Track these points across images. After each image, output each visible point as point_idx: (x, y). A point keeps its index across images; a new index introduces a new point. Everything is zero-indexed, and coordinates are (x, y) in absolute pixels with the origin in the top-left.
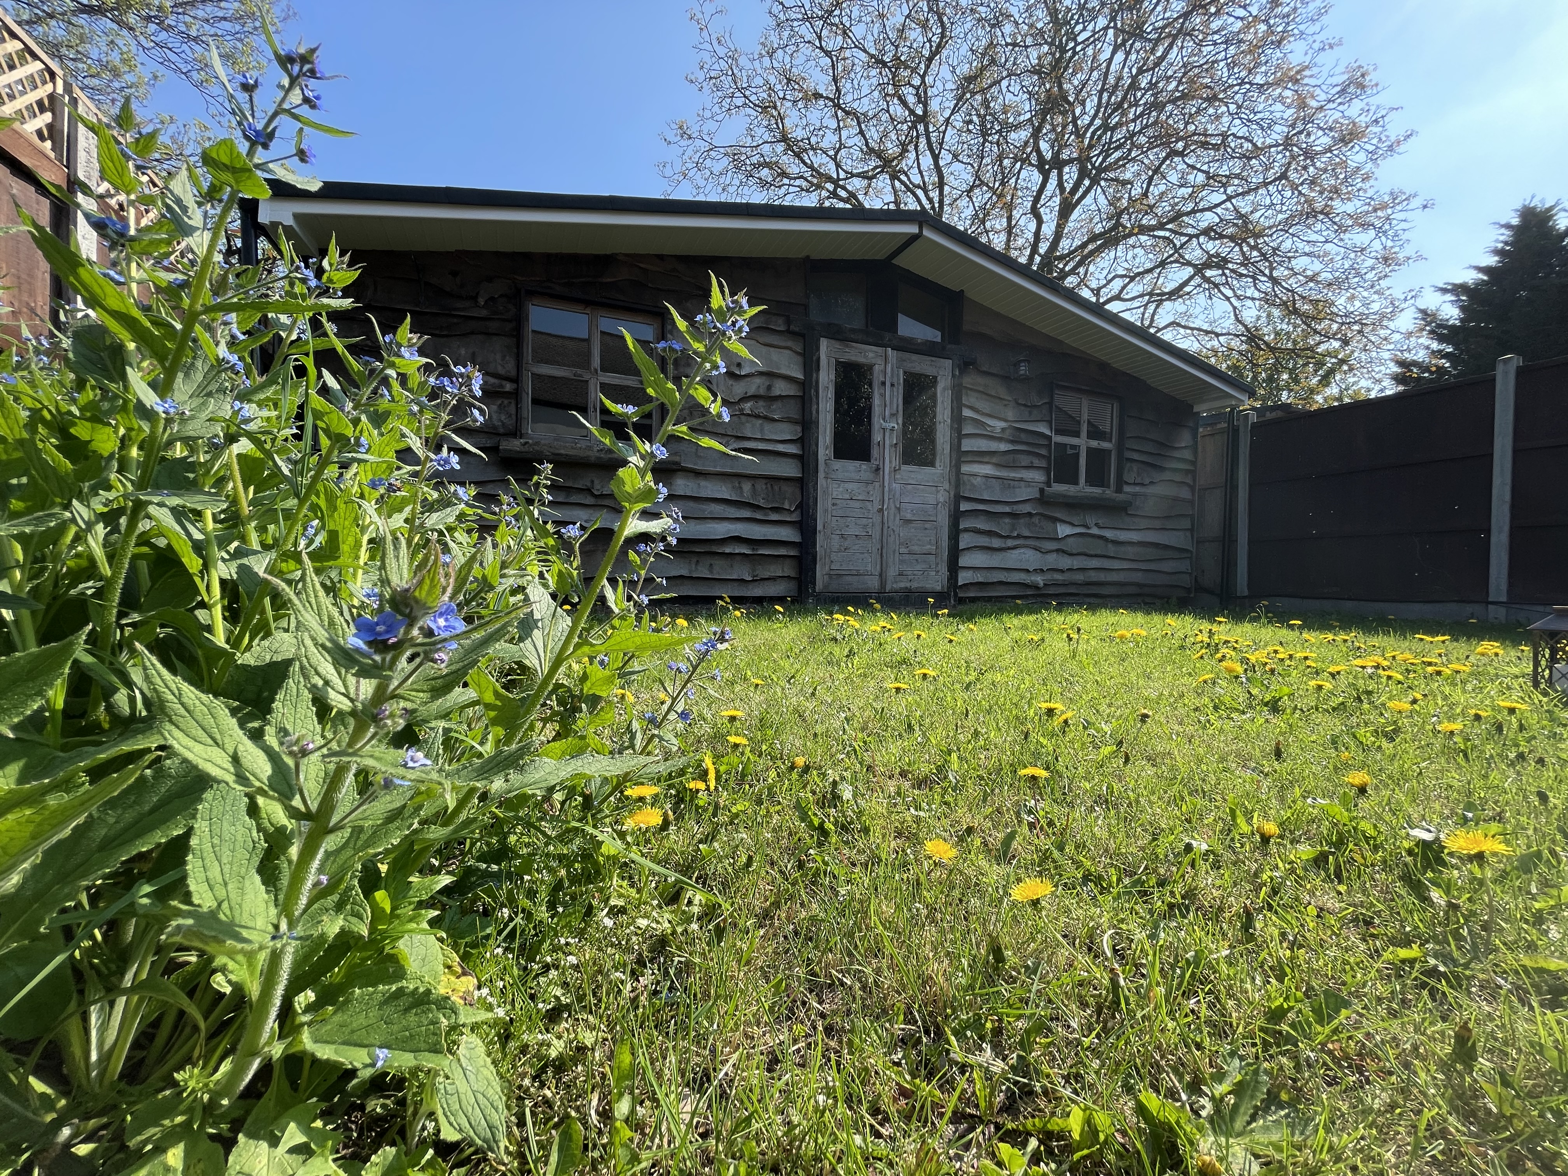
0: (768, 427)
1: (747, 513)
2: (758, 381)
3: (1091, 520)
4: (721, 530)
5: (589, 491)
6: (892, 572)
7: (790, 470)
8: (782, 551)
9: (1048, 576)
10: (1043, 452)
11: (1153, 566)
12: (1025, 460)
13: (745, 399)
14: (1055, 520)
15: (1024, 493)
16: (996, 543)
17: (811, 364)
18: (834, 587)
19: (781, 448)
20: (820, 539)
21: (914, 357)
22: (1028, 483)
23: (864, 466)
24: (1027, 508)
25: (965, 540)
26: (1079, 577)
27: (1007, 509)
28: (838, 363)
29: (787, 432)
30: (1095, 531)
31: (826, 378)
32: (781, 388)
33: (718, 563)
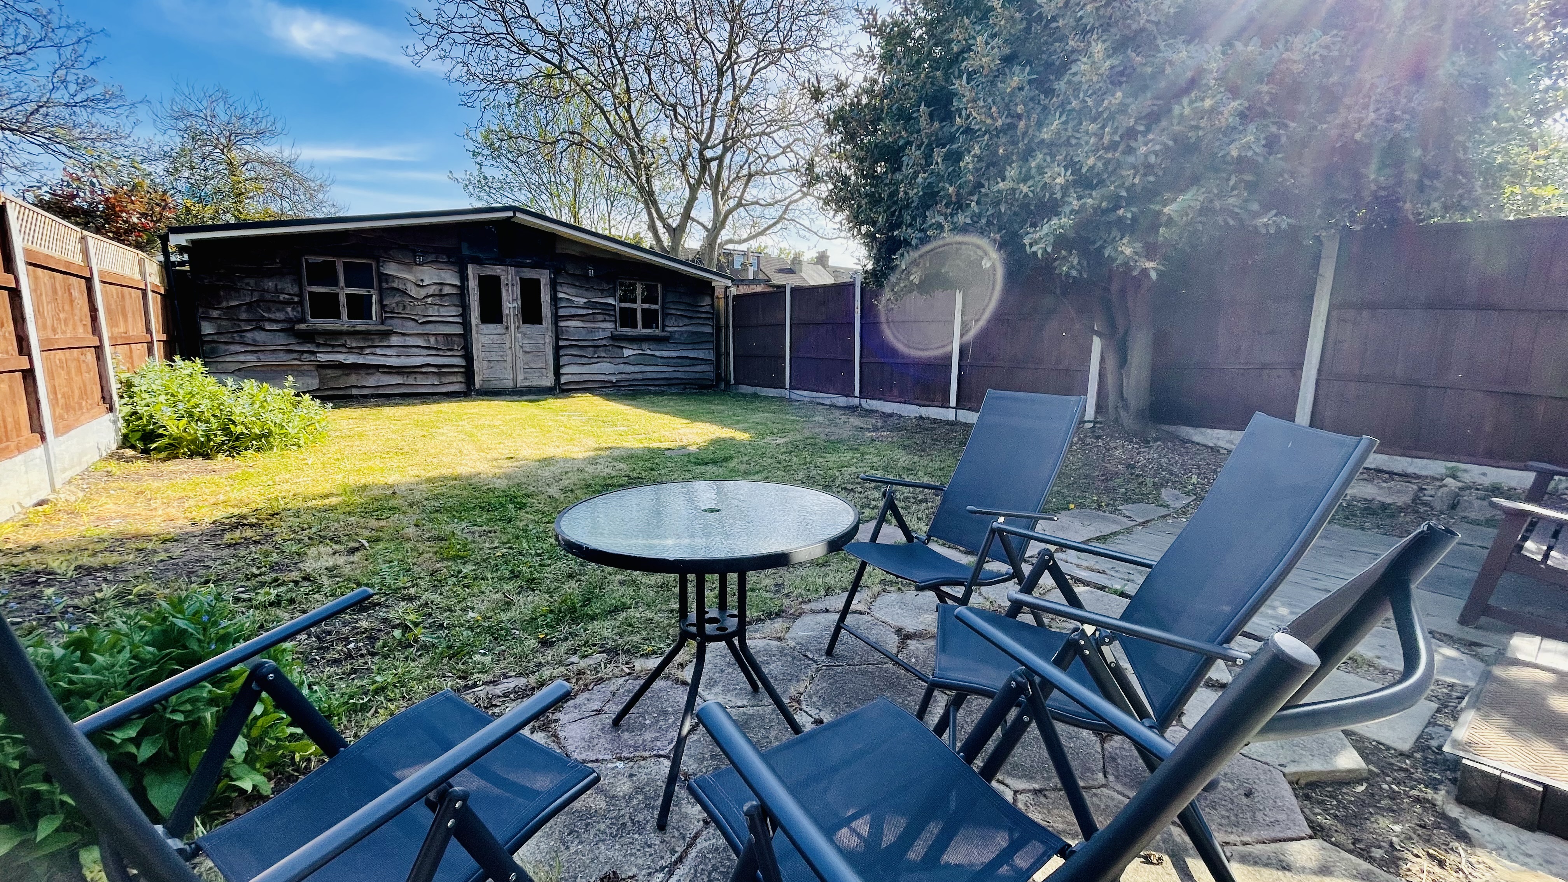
0: (442, 309)
1: (434, 352)
2: (434, 287)
3: (645, 346)
4: (418, 361)
5: (344, 346)
6: (520, 377)
7: (459, 330)
8: (456, 370)
9: (619, 377)
10: (612, 313)
11: (687, 369)
12: (601, 318)
13: (427, 296)
14: (622, 348)
15: (602, 335)
16: (584, 360)
17: (464, 278)
18: (485, 386)
19: (450, 319)
20: (476, 363)
21: (525, 270)
22: (604, 330)
23: (499, 326)
24: (604, 342)
25: (563, 360)
26: (640, 376)
27: (590, 343)
28: (480, 276)
29: (454, 311)
30: (648, 352)
31: (473, 284)
32: (447, 290)
33: (419, 377)
